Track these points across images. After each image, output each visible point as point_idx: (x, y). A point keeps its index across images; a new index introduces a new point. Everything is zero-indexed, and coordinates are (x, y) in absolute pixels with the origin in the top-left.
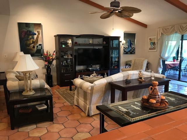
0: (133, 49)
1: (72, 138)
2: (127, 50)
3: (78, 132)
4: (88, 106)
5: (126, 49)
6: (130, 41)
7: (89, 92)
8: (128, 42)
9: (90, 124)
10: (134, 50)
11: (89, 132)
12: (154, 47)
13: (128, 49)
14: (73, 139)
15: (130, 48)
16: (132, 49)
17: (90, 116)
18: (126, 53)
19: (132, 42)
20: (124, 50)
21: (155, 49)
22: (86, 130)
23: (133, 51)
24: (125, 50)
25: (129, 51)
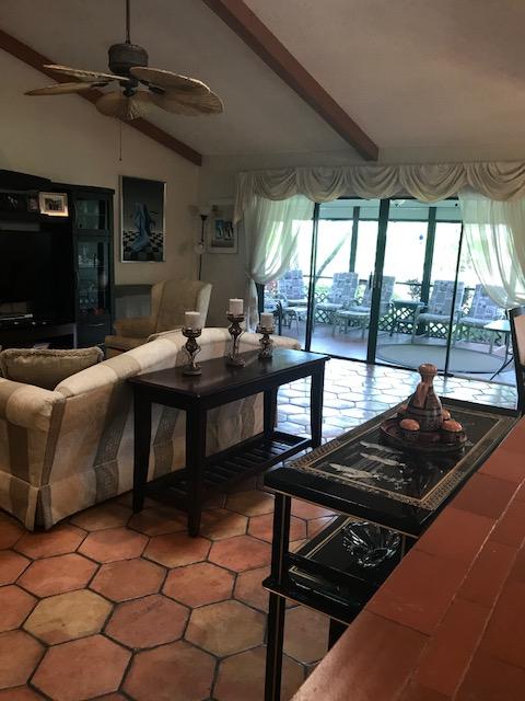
0: (156, 241)
1: (21, 628)
2: (136, 246)
3: (39, 599)
4: (34, 490)
5: (133, 240)
6: (145, 210)
7: (46, 426)
8: (139, 213)
9: (77, 552)
10: (160, 245)
11: (87, 587)
12: (227, 237)
13: (139, 240)
14: (26, 632)
15: (147, 238)
16: (153, 241)
17: (48, 526)
18: (132, 255)
19: (152, 216)
20: (125, 243)
21: (232, 246)
22: (68, 581)
23: (156, 250)
24: (130, 244)
25: (143, 250)
